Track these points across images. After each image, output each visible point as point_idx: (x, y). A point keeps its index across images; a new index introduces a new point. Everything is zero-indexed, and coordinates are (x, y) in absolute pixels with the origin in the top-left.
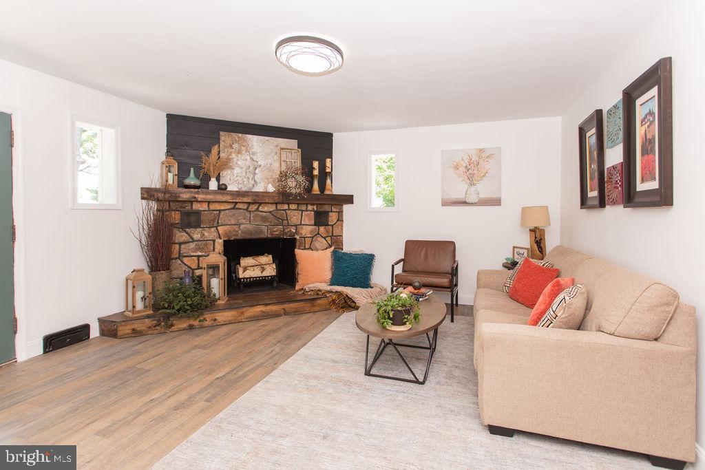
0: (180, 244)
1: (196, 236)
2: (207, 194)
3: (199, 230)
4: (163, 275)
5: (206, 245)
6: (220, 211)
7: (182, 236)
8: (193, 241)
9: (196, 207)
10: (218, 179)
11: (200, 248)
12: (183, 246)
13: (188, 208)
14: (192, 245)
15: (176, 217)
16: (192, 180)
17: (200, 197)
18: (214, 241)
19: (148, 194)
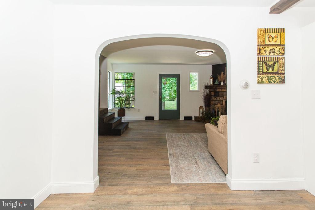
0: (214, 101)
1: (218, 99)
2: (220, 86)
3: (219, 97)
4: (207, 108)
5: (221, 102)
6: (224, 91)
7: (215, 99)
8: (217, 100)
9: (218, 90)
10: (224, 82)
11: (218, 103)
12: (215, 102)
13: (216, 91)
14: (217, 102)
15: (213, 93)
16: (217, 83)
17: (218, 87)
18: (223, 101)
19: (206, 87)
